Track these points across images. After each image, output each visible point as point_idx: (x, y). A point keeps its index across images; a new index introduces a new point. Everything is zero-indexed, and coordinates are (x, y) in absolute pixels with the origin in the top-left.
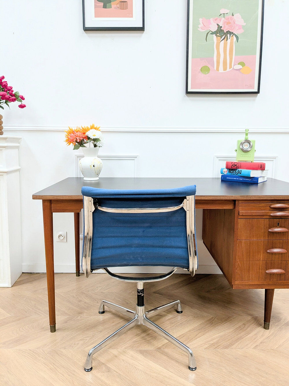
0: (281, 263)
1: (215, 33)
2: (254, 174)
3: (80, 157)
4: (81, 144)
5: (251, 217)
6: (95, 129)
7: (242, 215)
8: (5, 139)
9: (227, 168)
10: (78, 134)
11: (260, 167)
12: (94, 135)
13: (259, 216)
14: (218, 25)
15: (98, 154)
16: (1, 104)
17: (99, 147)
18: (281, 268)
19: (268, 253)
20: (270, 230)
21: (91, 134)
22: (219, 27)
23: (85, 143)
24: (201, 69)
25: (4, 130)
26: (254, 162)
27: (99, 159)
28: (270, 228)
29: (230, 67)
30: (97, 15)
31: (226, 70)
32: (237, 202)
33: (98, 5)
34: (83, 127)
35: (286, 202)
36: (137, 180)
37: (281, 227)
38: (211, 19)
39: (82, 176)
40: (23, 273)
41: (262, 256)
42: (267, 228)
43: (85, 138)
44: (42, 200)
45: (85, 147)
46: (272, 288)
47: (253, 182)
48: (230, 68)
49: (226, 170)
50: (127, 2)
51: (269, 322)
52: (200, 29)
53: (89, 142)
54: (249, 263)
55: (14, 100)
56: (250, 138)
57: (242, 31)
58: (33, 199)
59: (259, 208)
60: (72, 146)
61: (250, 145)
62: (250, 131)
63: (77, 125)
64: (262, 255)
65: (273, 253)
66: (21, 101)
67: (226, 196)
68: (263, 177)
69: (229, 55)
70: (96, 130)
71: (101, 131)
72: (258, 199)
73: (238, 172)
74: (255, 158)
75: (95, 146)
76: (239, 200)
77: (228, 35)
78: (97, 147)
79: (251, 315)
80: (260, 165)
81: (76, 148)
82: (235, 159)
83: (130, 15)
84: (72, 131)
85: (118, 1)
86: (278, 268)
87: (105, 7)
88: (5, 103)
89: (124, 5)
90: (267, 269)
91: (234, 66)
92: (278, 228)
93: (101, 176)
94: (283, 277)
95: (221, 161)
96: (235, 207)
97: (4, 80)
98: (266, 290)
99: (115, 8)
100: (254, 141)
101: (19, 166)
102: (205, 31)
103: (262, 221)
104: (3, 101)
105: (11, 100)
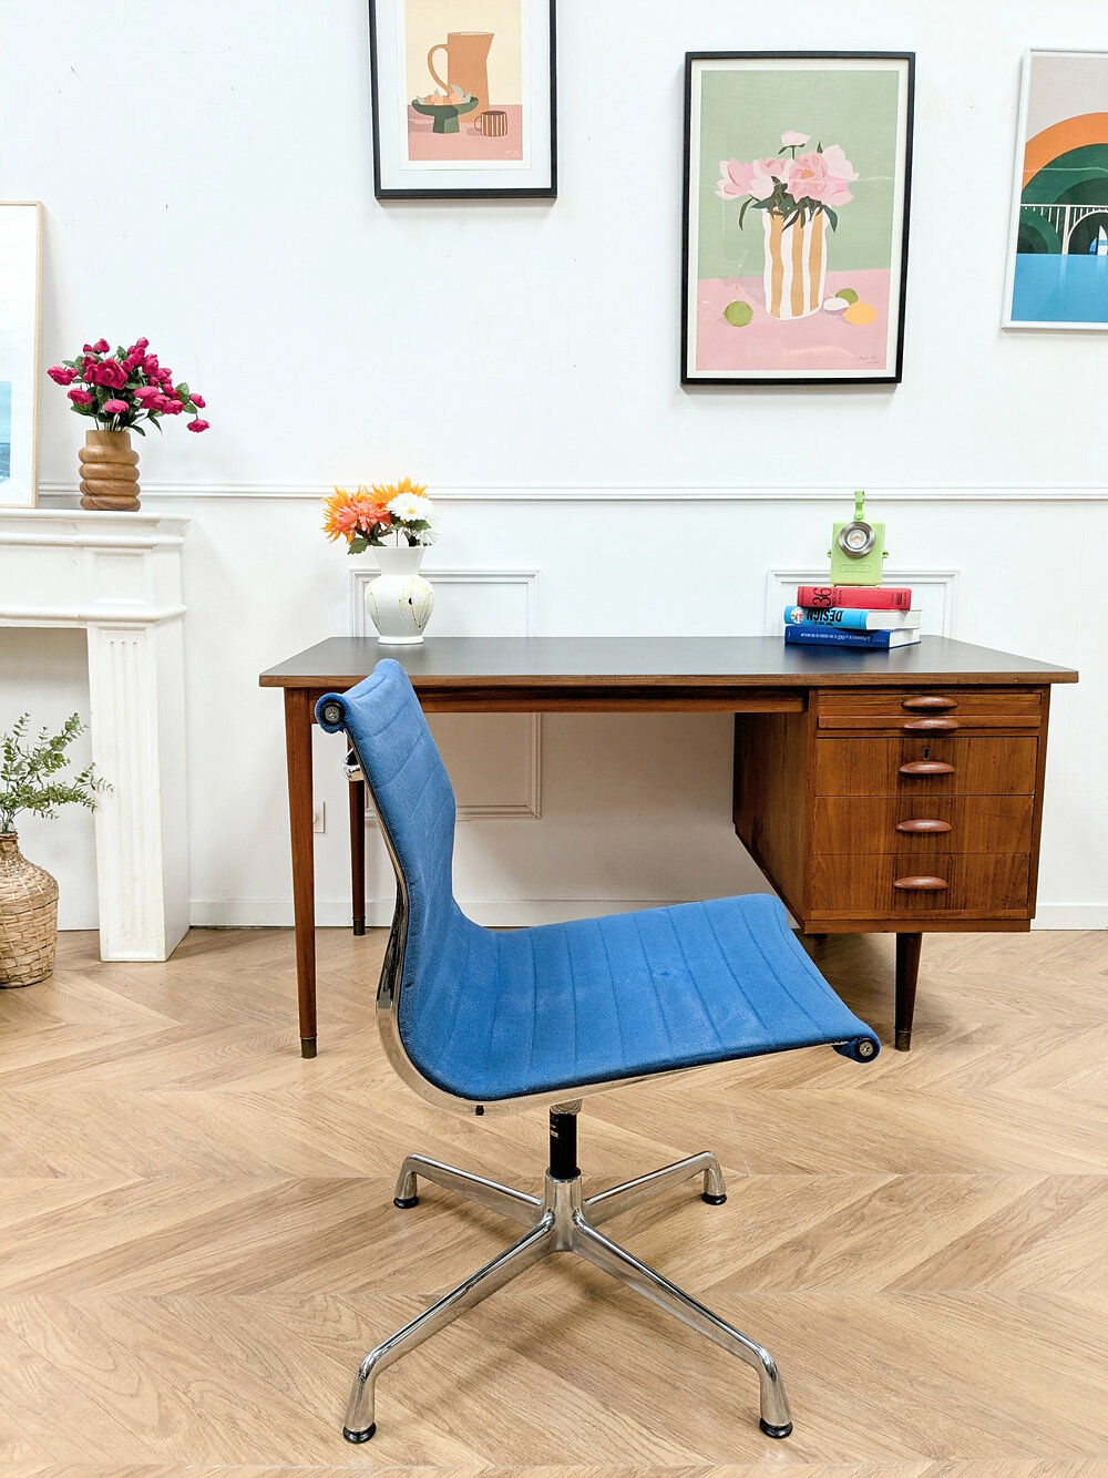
0: (937, 860)
1: (767, 204)
2: (875, 620)
3: (367, 576)
4: (372, 536)
5: (852, 734)
6: (414, 491)
7: (826, 729)
8: (153, 522)
9: (800, 604)
10: (363, 507)
11: (895, 602)
12: (411, 512)
13: (873, 732)
14: (774, 179)
15: (422, 567)
16: (138, 419)
17: (425, 545)
18: (935, 875)
19: (899, 831)
20: (903, 769)
21: (403, 507)
22: (780, 189)
23: (382, 535)
24: (726, 311)
25: (141, 496)
26: (882, 586)
27: (425, 582)
28: (904, 761)
29: (813, 306)
30: (415, 153)
31: (800, 314)
32: (811, 693)
33: (418, 122)
34: (377, 485)
35: (945, 690)
36: (537, 644)
37: (934, 760)
38: (756, 163)
39: (372, 632)
40: (191, 927)
41: (882, 842)
42: (894, 763)
43: (383, 518)
44: (283, 688)
45: (381, 544)
46: (915, 931)
47: (876, 644)
48: (812, 308)
49: (799, 611)
50: (503, 113)
51: (909, 1029)
52: (722, 194)
53: (395, 531)
54: (849, 860)
55: (176, 410)
56: (870, 516)
57: (848, 197)
58: (262, 684)
59: (874, 709)
60: (343, 542)
61: (868, 537)
62: (870, 494)
63: (360, 478)
64: (882, 838)
65: (912, 834)
66: (195, 412)
67: (781, 676)
68: (908, 631)
69: (810, 270)
70: (416, 496)
71: (431, 497)
72: (869, 683)
73: (833, 616)
74: (885, 576)
75: (413, 542)
76: (817, 688)
77: (807, 210)
78: (417, 547)
80: (895, 597)
81: (356, 548)
82: (828, 580)
83: (516, 152)
84: (346, 499)
85: (478, 111)
86: (927, 875)
87: (439, 128)
88: (150, 416)
89: (497, 122)
90: (897, 877)
91: (824, 301)
92: (925, 762)
93: (429, 632)
94: (941, 899)
95: (785, 586)
96: (806, 708)
97: (148, 351)
98: (900, 937)
99: (469, 132)
100: (881, 527)
101: (183, 603)
102: (738, 197)
103: (881, 744)
104: (142, 411)
105: (166, 410)
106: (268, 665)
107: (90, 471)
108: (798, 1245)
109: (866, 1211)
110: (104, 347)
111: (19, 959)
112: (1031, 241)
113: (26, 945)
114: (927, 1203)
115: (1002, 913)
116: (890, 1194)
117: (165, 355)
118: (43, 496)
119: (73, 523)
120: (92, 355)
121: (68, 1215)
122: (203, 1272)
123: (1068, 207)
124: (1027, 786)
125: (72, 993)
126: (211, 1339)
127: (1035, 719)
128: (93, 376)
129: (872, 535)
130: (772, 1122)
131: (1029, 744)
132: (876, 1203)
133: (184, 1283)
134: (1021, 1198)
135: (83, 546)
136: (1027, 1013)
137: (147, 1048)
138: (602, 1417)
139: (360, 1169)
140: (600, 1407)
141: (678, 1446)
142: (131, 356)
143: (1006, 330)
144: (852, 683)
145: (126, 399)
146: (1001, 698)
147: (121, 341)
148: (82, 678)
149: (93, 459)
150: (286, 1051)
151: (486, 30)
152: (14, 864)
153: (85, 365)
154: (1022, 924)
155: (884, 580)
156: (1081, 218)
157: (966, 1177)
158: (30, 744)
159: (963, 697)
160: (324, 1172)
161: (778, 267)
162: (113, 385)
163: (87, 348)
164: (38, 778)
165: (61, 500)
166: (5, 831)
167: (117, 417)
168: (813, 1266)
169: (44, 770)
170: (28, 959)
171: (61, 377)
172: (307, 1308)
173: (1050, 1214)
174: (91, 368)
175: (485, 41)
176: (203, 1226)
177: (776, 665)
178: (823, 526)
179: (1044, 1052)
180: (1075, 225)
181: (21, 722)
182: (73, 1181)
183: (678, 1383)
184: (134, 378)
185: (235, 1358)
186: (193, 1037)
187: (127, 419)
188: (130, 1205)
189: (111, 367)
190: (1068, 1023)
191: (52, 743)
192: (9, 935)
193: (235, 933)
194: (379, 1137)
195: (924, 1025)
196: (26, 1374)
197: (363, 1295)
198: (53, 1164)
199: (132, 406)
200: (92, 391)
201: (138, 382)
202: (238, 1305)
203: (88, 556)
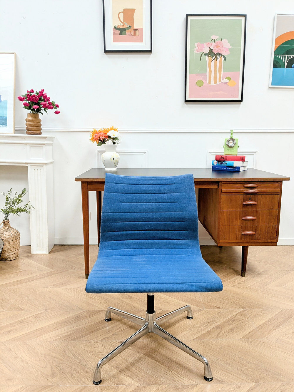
0: (253, 227)
1: (208, 54)
2: (236, 164)
3: (102, 152)
4: (103, 142)
5: (230, 194)
6: (114, 130)
7: (224, 192)
8: (45, 138)
9: (216, 160)
10: (101, 134)
11: (241, 159)
12: (114, 135)
13: (236, 193)
14: (209, 48)
15: (116, 150)
16: (42, 110)
17: (117, 144)
18: (252, 231)
19: (243, 219)
20: (244, 203)
21: (112, 134)
22: (211, 50)
23: (106, 141)
24: (197, 82)
25: (42, 131)
26: (238, 155)
27: (117, 154)
28: (244, 201)
29: (220, 81)
30: (115, 41)
31: (216, 83)
32: (220, 183)
33: (115, 32)
34: (105, 128)
35: (255, 183)
37: (252, 201)
38: (205, 44)
39: (103, 167)
40: (55, 245)
41: (238, 222)
42: (242, 202)
43: (106, 137)
44: (81, 182)
45: (106, 144)
46: (247, 245)
47: (236, 170)
49: (216, 162)
50: (138, 30)
51: (245, 271)
52: (195, 52)
53: (109, 140)
54: (230, 227)
55: (52, 108)
56: (234, 137)
57: (229, 53)
58: (75, 181)
59: (236, 187)
60: (95, 143)
61: (234, 142)
62: (234, 131)
63: (100, 126)
65: (246, 220)
66: (56, 109)
67: (212, 179)
68: (244, 167)
69: (219, 71)
71: (119, 131)
72: (235, 181)
73: (225, 163)
74: (238, 152)
75: (114, 143)
76: (221, 182)
77: (218, 56)
78: (115, 144)
79: (232, 269)
81: (99, 145)
82: (223, 153)
83: (141, 40)
84: (96, 132)
85: (131, 29)
86: (250, 231)
87: (121, 34)
88: (44, 109)
89: (136, 32)
90: (242, 231)
91: (222, 80)
92: (250, 201)
93: (118, 167)
94: (254, 237)
95: (212, 155)
96: (218, 187)
97: (44, 92)
98: (242, 247)
99: (129, 35)
100: (237, 140)
101: (53, 159)
102: (200, 53)
103: (238, 197)
104: (42, 108)
105: (49, 108)
106: (77, 176)
107: (29, 124)
108: (218, 327)
109: (235, 318)
110: (32, 91)
111: (10, 253)
112: (276, 64)
113: (12, 250)
114: (251, 316)
115: (269, 241)
116: (241, 314)
117: (48, 93)
118: (16, 131)
119: (24, 138)
120: (29, 93)
121: (25, 320)
122: (62, 335)
123: (286, 56)
124: (276, 208)
125: (24, 262)
126: (65, 352)
127: (279, 190)
128: (30, 99)
129: (235, 141)
130: (209, 296)
131: (277, 197)
132: (238, 316)
133: (57, 338)
134: (275, 315)
135: (27, 144)
136: (275, 267)
137: (45, 277)
138: (168, 372)
139: (102, 308)
140: (168, 369)
141: (188, 379)
142: (40, 94)
143: (270, 88)
144: (231, 180)
145: (38, 105)
146: (270, 184)
147: (37, 90)
148: (26, 179)
149: (30, 121)
150: (81, 277)
151: (134, 8)
152: (8, 228)
153: (28, 96)
154: (275, 244)
155: (238, 153)
156: (290, 59)
157: (261, 310)
158: (12, 196)
159: (260, 184)
160: (93, 309)
161: (210, 71)
162: (35, 101)
163: (28, 92)
164: (15, 205)
165: (21, 132)
166: (6, 219)
167: (36, 110)
168: (221, 333)
169: (16, 203)
170: (12, 253)
171: (21, 99)
172: (90, 344)
173: (283, 319)
174: (29, 97)
175: (133, 11)
176: (61, 323)
177: (210, 176)
178: (222, 139)
179: (280, 277)
180: (288, 60)
181: (10, 191)
182: (26, 311)
183: (188, 363)
184: (40, 100)
185: (71, 357)
186: (56, 274)
187: (38, 110)
188: (42, 318)
189: (35, 97)
190: (286, 269)
191: (18, 196)
192: (7, 247)
193: (66, 246)
194: (107, 300)
195: (249, 270)
196: (16, 362)
197: (104, 341)
198: (21, 307)
199: (40, 107)
200: (29, 103)
201: (41, 101)
202: (71, 344)
203: (28, 147)
